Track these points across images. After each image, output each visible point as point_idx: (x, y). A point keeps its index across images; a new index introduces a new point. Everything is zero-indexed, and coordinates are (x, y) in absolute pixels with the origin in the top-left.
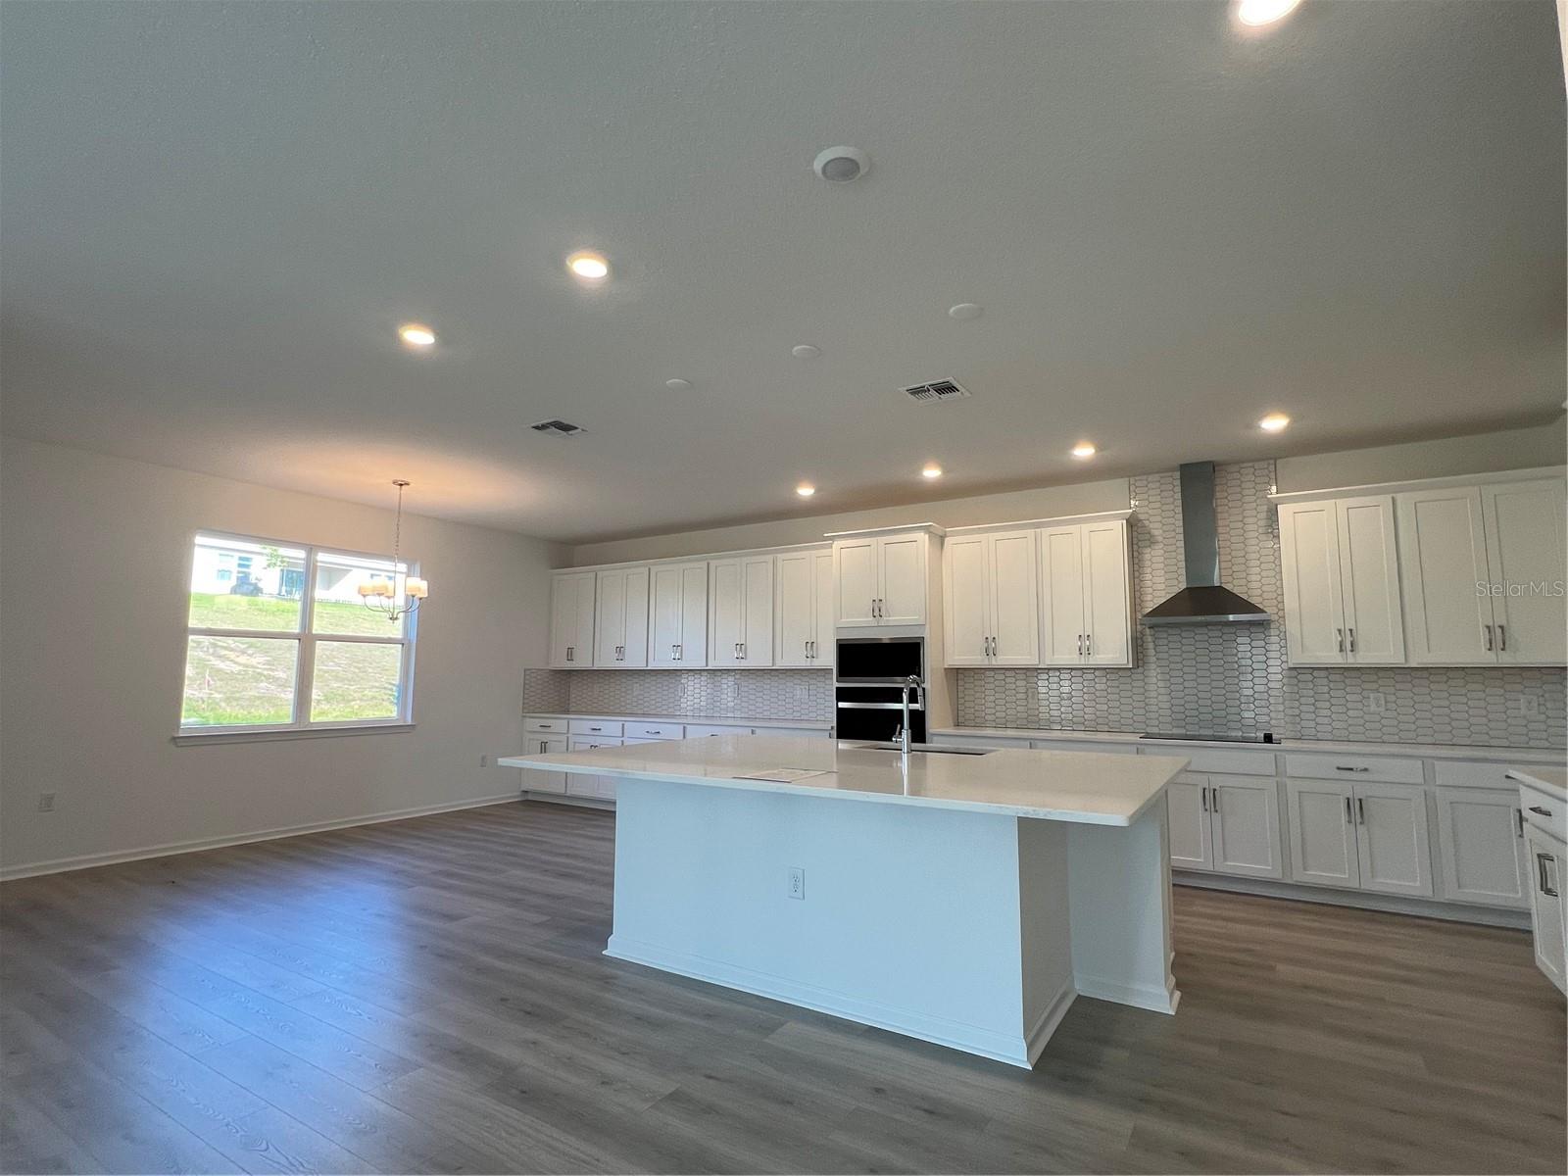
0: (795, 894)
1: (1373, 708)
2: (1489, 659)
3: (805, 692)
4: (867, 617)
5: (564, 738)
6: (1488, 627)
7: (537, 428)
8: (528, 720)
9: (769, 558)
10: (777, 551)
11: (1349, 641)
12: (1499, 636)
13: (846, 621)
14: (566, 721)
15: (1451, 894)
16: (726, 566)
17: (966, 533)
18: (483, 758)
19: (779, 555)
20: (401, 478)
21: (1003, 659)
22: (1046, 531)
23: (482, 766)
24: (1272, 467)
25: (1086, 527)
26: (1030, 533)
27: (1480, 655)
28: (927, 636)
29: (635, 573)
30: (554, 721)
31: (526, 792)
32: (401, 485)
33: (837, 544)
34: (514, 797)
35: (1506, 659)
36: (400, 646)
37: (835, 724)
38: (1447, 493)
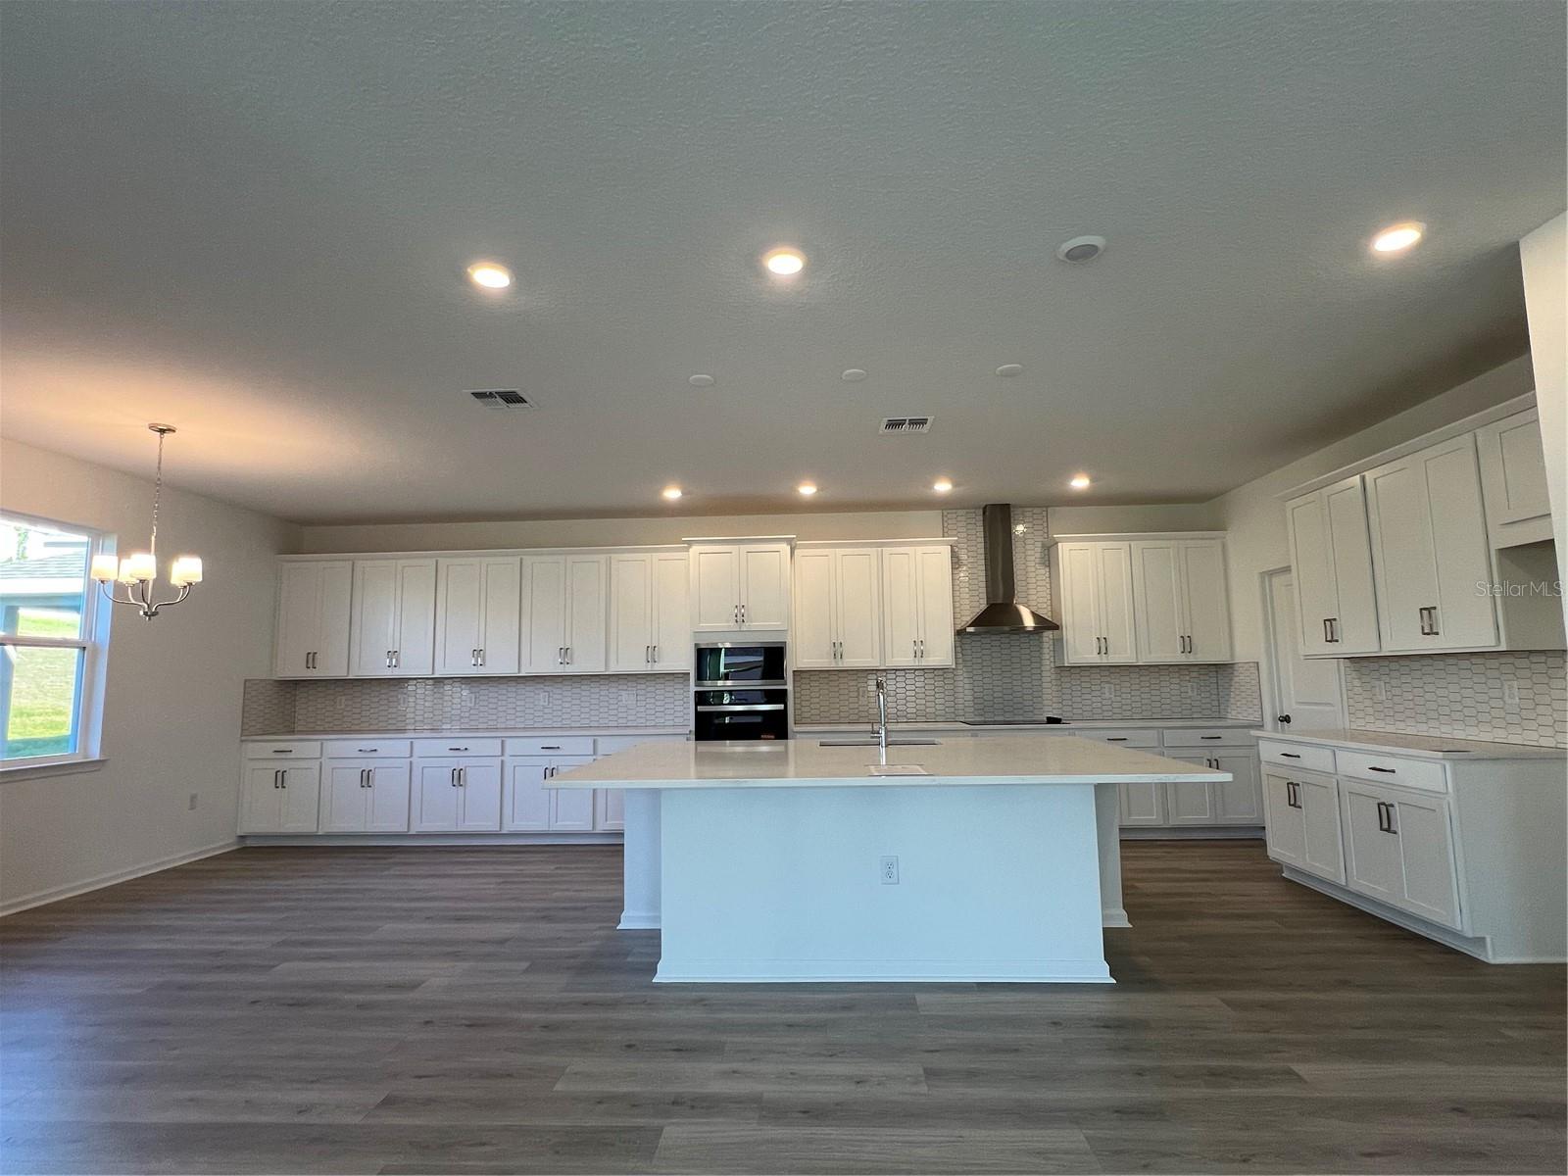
0: (890, 880)
1: (1107, 695)
2: (1182, 659)
3: (633, 698)
4: (728, 621)
5: (316, 765)
6: (1182, 637)
7: (478, 395)
8: (251, 745)
9: (602, 558)
10: (609, 552)
11: (1103, 645)
12: (1187, 644)
13: (705, 626)
14: (319, 743)
15: (1173, 822)
16: (541, 564)
17: (816, 546)
18: (193, 798)
19: (613, 556)
20: (164, 423)
21: (849, 662)
22: (887, 550)
23: (192, 809)
24: (1044, 513)
25: (920, 549)
26: (872, 551)
27: (1177, 657)
28: (789, 641)
29: (417, 566)
30: (296, 744)
31: (242, 837)
32: (162, 431)
33: (695, 549)
34: (228, 845)
35: (1192, 659)
36: (76, 652)
37: (693, 729)
38: (1158, 543)
